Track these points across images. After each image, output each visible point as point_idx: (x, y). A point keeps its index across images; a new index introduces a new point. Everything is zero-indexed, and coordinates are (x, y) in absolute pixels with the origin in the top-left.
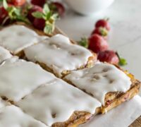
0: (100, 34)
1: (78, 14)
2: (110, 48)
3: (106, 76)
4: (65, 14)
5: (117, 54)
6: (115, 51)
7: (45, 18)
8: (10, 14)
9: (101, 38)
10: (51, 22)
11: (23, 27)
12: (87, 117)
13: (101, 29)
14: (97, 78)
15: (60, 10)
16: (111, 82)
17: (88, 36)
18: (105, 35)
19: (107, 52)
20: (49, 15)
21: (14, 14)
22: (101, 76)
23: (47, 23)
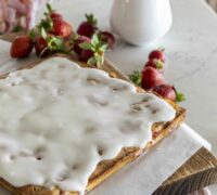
0: (155, 67)
1: (130, 45)
2: (166, 82)
3: (147, 106)
4: (115, 45)
5: (173, 88)
6: (171, 85)
7: (94, 49)
8: (49, 44)
9: (156, 71)
10: (100, 53)
11: (65, 59)
12: (137, 154)
13: (155, 60)
14: (139, 109)
15: (110, 40)
16: (154, 112)
17: (141, 69)
18: (161, 67)
19: (162, 86)
20: (98, 47)
21: (53, 44)
22: (142, 106)
23: (96, 54)
